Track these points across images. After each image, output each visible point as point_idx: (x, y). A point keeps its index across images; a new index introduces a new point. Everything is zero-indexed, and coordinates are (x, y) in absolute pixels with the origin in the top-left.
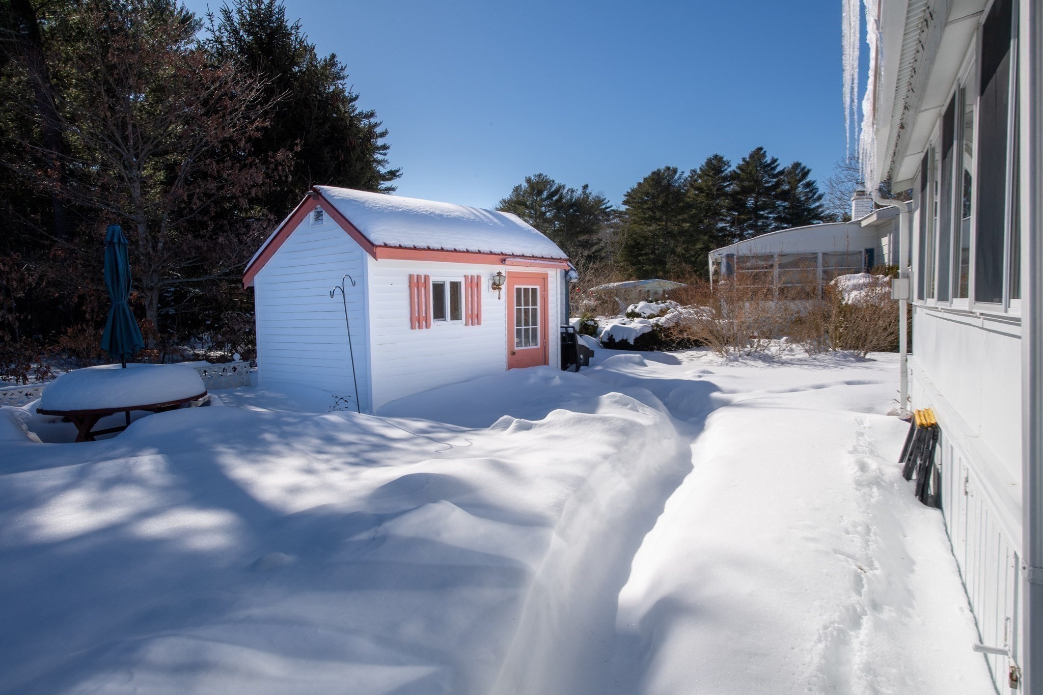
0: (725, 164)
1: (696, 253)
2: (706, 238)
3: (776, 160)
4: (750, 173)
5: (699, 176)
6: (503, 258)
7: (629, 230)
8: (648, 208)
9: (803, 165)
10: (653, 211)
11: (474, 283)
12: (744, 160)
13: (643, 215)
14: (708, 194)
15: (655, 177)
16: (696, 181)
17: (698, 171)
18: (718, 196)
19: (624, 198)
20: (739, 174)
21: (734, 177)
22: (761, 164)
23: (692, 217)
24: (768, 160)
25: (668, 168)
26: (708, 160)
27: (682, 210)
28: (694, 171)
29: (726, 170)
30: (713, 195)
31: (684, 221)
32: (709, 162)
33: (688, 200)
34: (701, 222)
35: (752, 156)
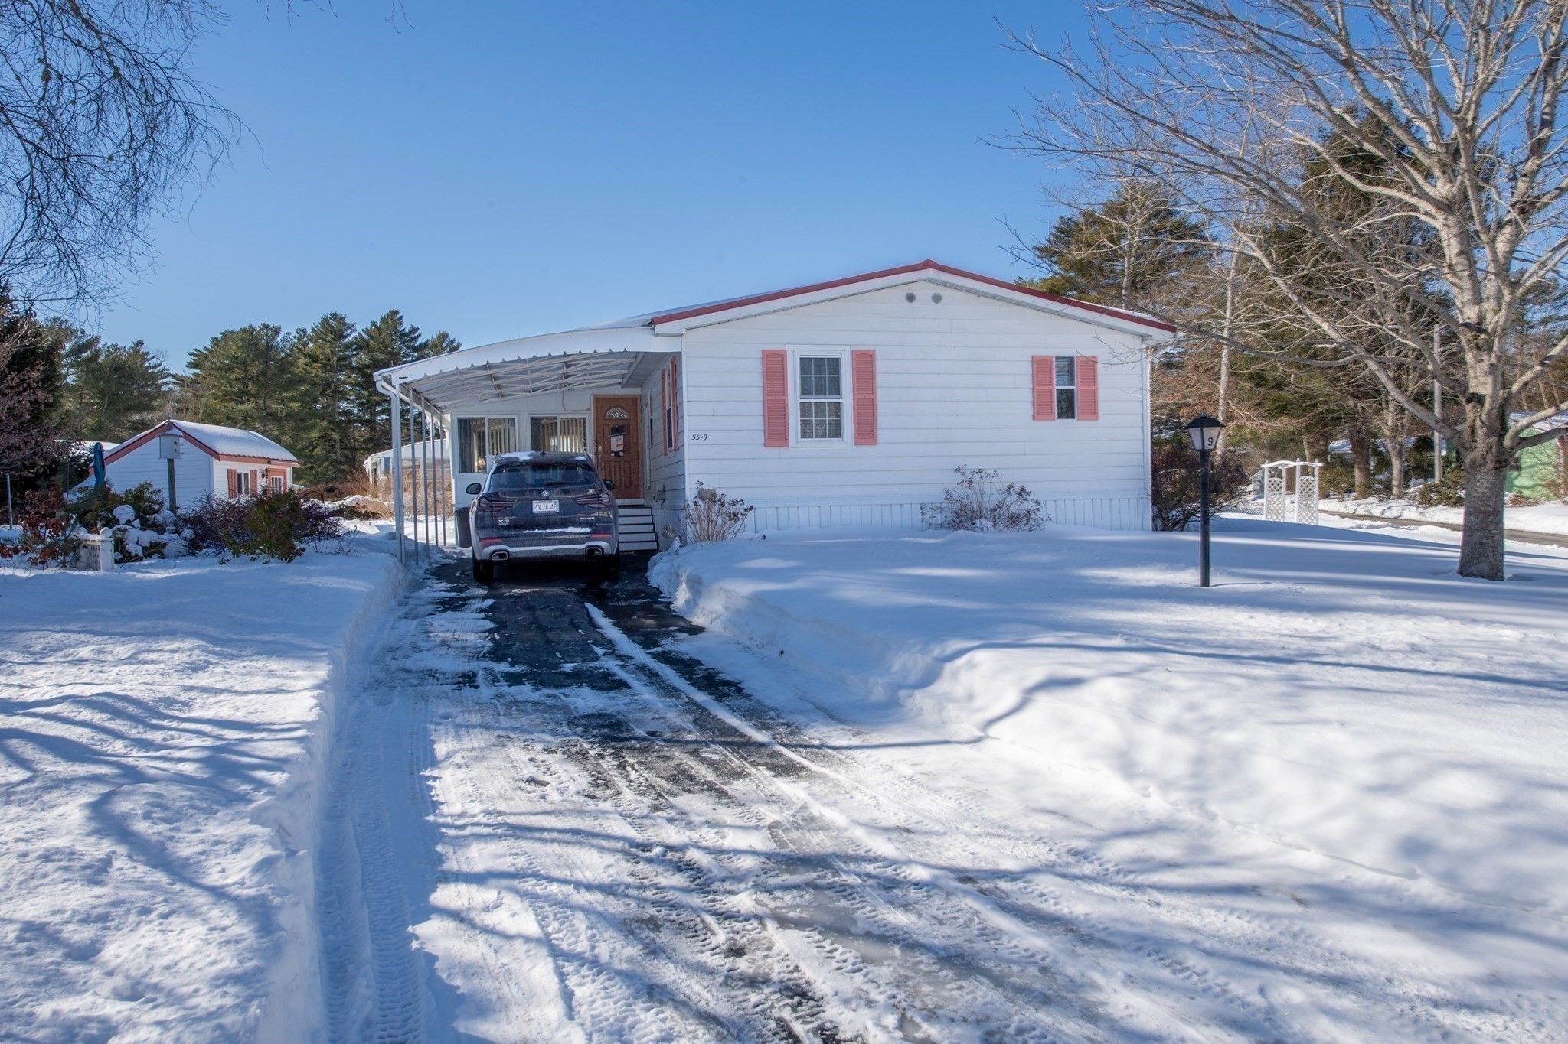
0: (348, 328)
1: (311, 443)
2: (325, 424)
3: (417, 329)
4: (383, 343)
5: (311, 339)
6: (269, 461)
7: (207, 408)
8: (237, 379)
9: (451, 337)
10: (243, 383)
11: (254, 473)
12: (374, 324)
13: (228, 388)
14: (324, 366)
15: (247, 336)
16: (305, 344)
17: (309, 331)
18: (341, 369)
19: (190, 359)
20: (367, 343)
21: (361, 345)
22: (397, 332)
23: (305, 394)
24: (406, 327)
25: (267, 327)
26: (323, 318)
27: (291, 385)
28: (303, 331)
29: (349, 335)
30: (332, 366)
31: (293, 399)
32: (325, 322)
33: (297, 371)
34: (316, 401)
35: (383, 320)
